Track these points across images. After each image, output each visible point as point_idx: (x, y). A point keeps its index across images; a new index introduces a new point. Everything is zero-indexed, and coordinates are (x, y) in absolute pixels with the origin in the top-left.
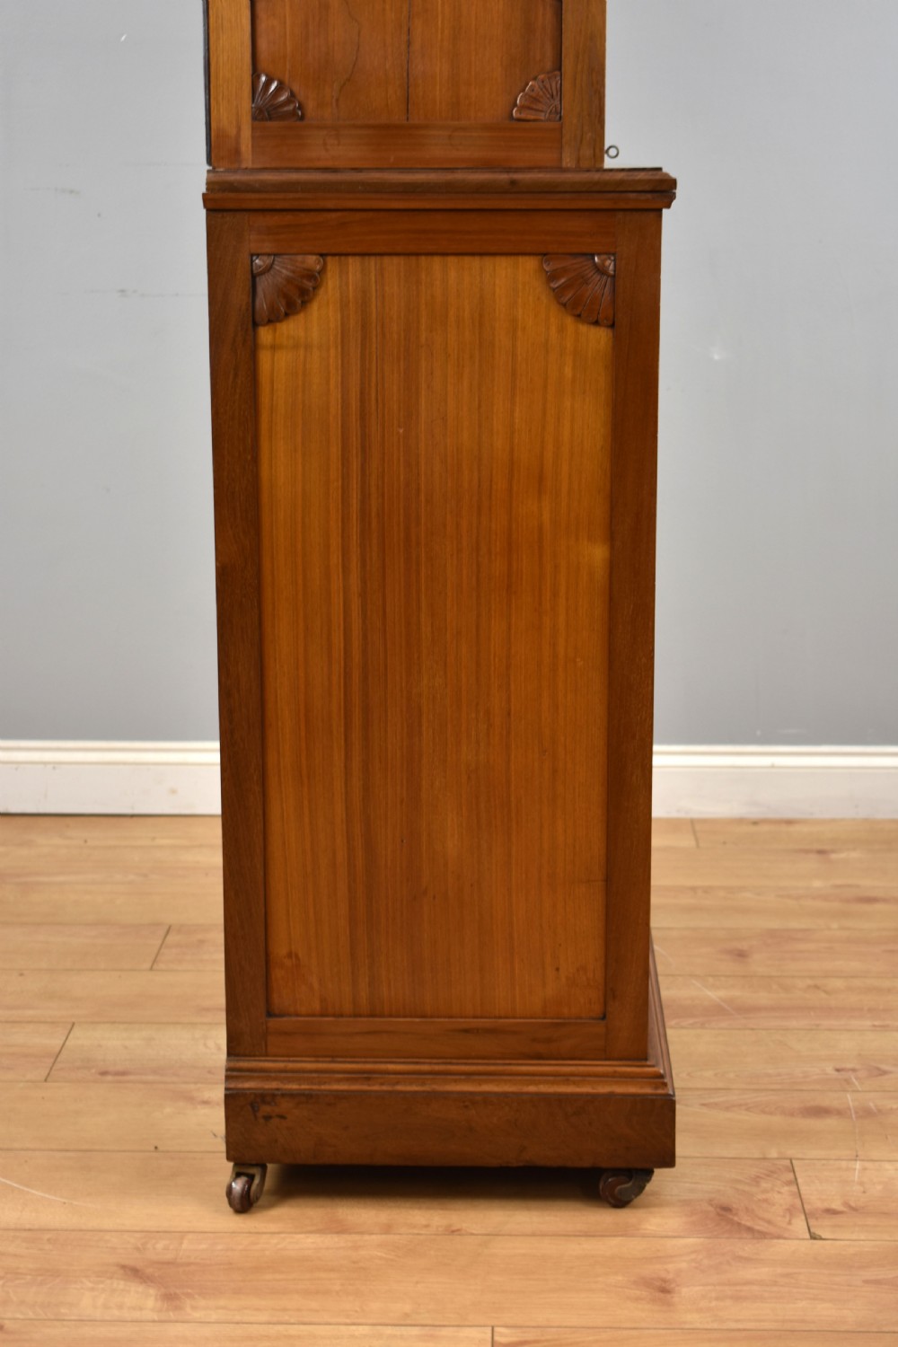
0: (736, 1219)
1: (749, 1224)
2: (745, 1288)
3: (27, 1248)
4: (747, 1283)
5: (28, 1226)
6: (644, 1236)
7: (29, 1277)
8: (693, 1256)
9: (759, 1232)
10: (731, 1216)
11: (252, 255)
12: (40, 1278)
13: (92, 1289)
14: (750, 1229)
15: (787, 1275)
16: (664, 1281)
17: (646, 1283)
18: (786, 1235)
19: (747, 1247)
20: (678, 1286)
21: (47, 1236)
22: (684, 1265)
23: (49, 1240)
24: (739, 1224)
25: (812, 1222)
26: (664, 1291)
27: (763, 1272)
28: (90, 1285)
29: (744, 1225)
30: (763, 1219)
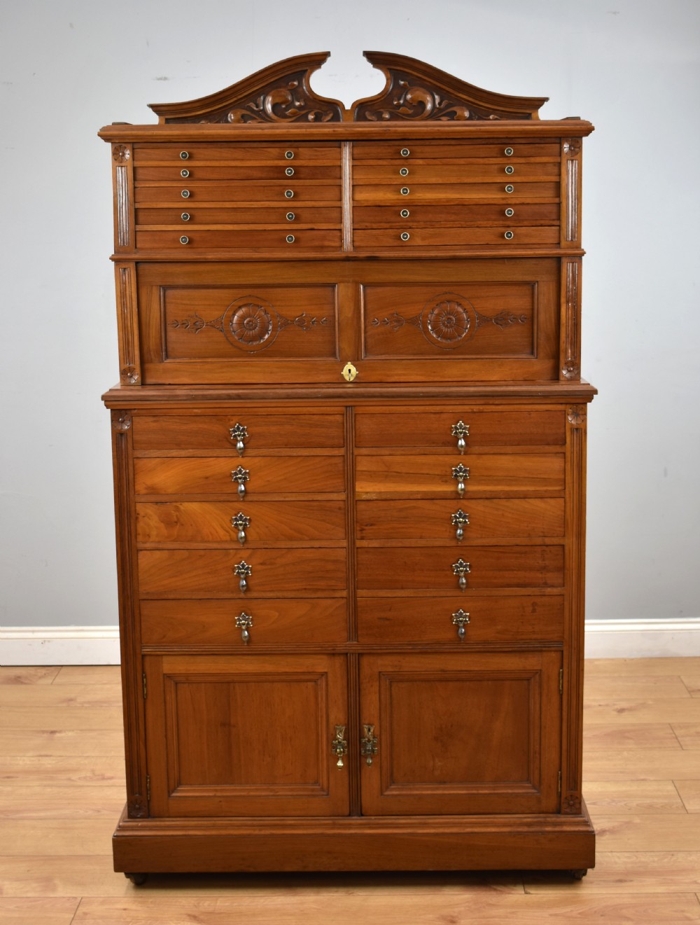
4: (494, 917)
6: (444, 895)
8: (467, 904)
9: (500, 891)
15: (513, 913)
16: (452, 917)
17: (443, 918)
18: (513, 892)
19: (493, 899)
20: (459, 919)
22: (462, 909)
25: (526, 885)
26: (453, 922)
27: (500, 911)
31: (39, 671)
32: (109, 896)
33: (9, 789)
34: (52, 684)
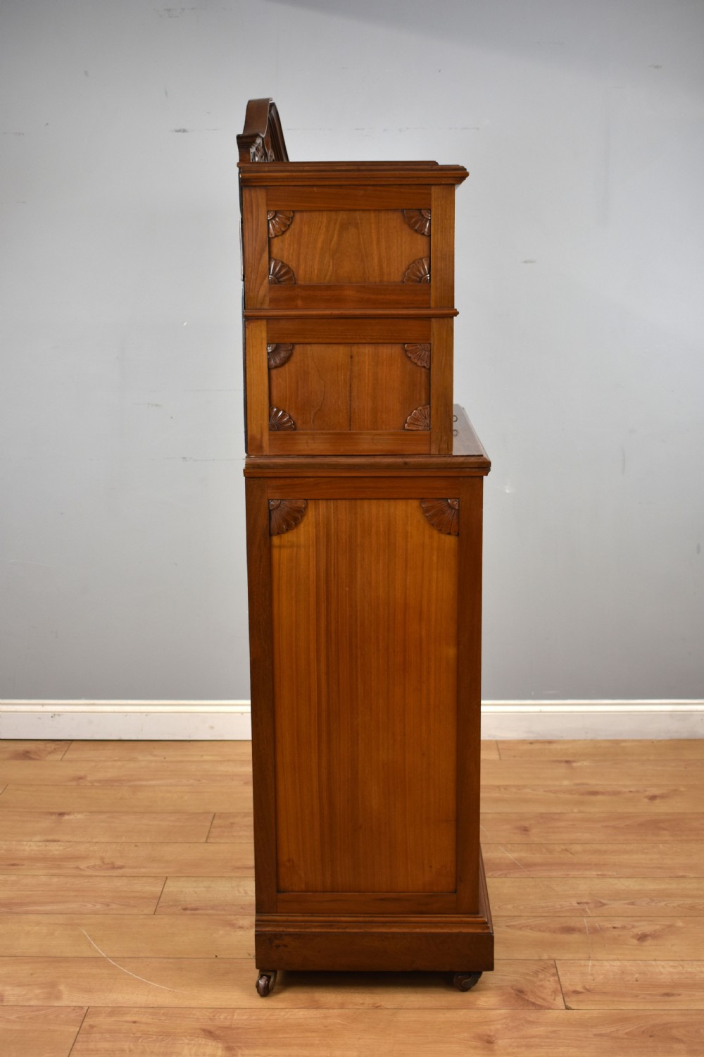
0: (526, 997)
1: (533, 1001)
3: (152, 1019)
4: (533, 1037)
5: (152, 1006)
6: (478, 1009)
7: (155, 1037)
8: (504, 1021)
9: (538, 1005)
10: (524, 996)
11: (269, 500)
12: (161, 1037)
13: (188, 1044)
14: (534, 1004)
15: (554, 1032)
16: (489, 1036)
17: (479, 1037)
18: (553, 1007)
19: (532, 1015)
20: (497, 1039)
21: (162, 1012)
22: (499, 1027)
23: (163, 1014)
24: (528, 1000)
25: (566, 999)
26: (490, 1042)
27: (540, 1030)
28: (187, 1041)
29: (531, 1002)
30: (541, 998)
31: (48, 745)
32: (118, 1005)
33: (14, 878)
34: (61, 760)
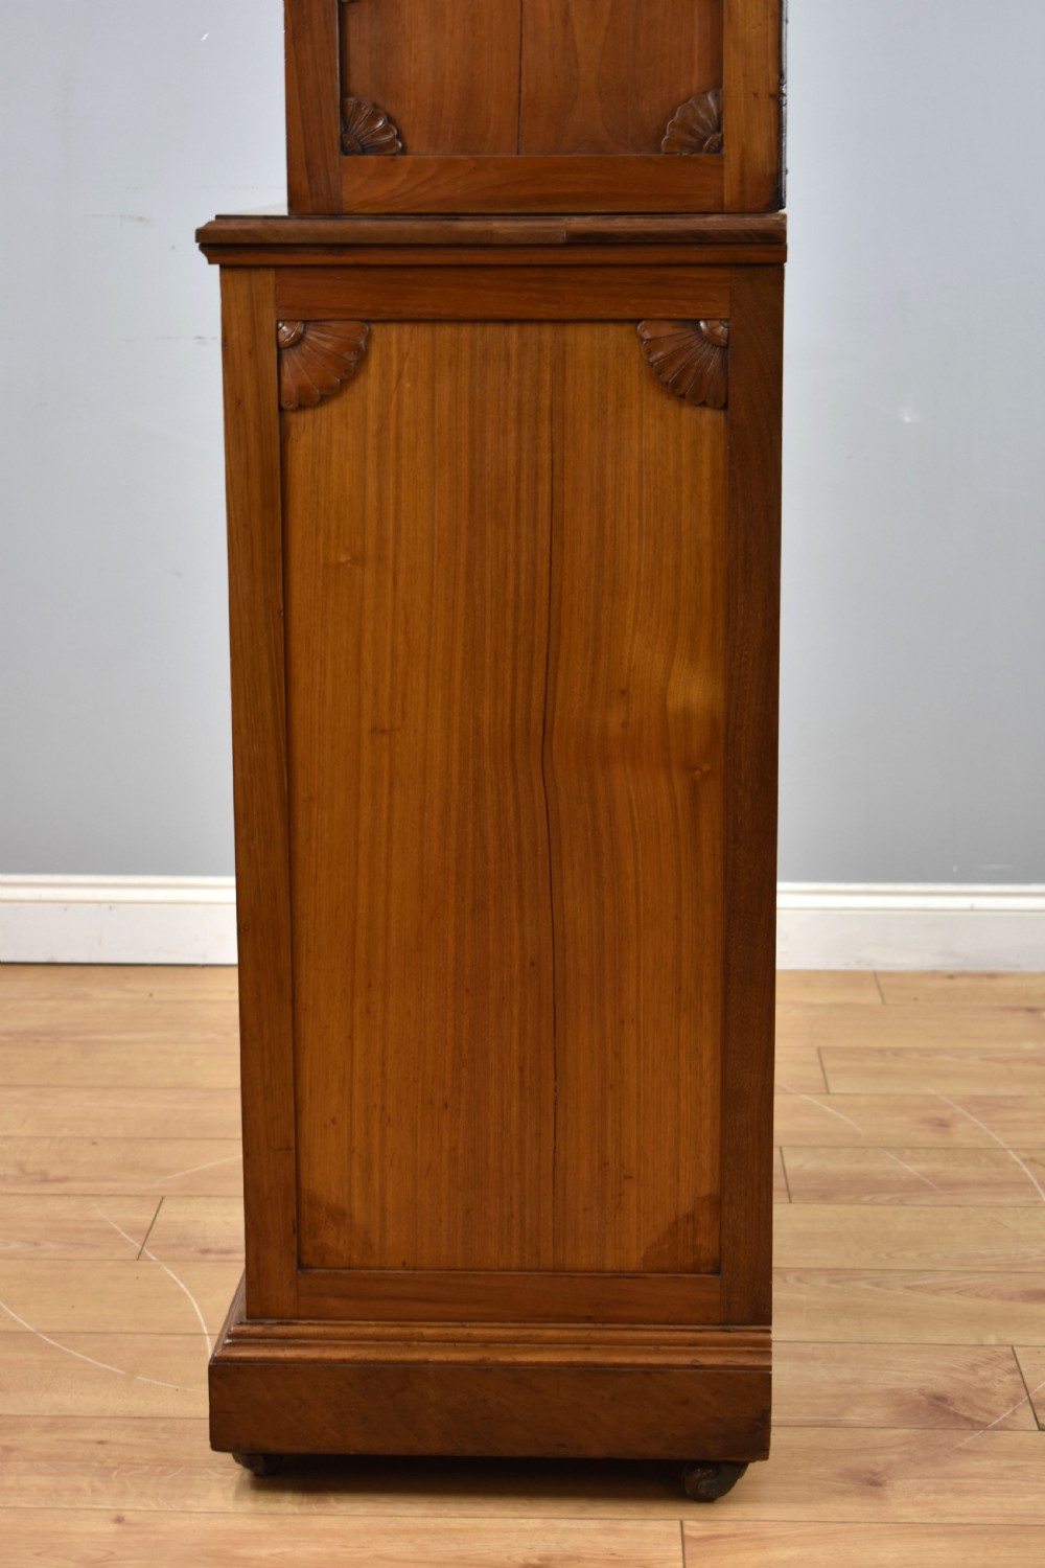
2: (968, 1481)
